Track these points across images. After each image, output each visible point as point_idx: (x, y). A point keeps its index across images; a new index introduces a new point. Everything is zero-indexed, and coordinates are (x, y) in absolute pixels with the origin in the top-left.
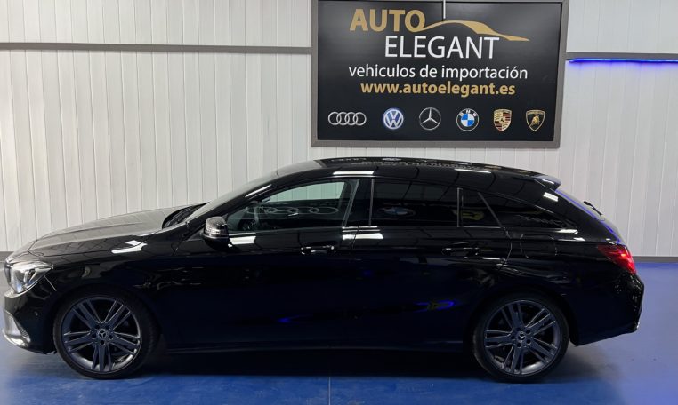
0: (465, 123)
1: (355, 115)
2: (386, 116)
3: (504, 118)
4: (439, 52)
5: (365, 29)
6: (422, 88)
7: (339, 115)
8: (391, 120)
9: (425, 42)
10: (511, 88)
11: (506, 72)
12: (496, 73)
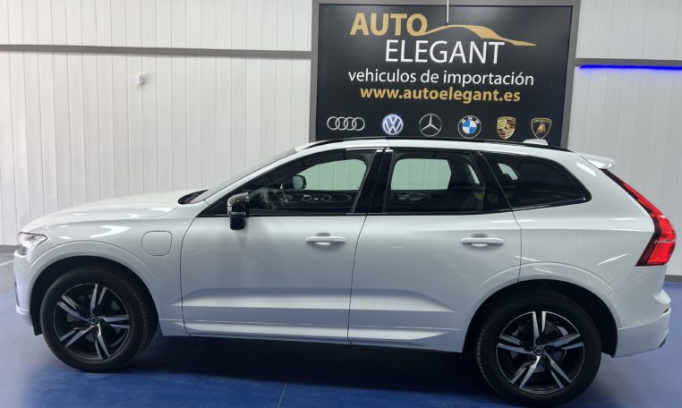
0: (466, 130)
1: (354, 120)
2: (385, 122)
3: (508, 126)
4: (441, 57)
5: (366, 33)
6: (423, 94)
7: (338, 119)
8: (390, 125)
9: (427, 47)
10: (515, 95)
11: (510, 78)
12: (500, 79)
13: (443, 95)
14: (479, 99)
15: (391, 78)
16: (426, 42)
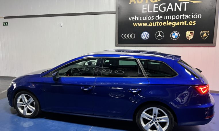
0: (174, 37)
1: (131, 34)
2: (142, 35)
3: (191, 34)
4: (164, 10)
5: (135, 3)
6: (156, 24)
7: (125, 35)
8: (144, 36)
9: (158, 6)
10: (194, 22)
11: (192, 16)
12: (187, 16)
13: (164, 24)
14: (179, 25)
15: (144, 19)
16: (158, 4)
